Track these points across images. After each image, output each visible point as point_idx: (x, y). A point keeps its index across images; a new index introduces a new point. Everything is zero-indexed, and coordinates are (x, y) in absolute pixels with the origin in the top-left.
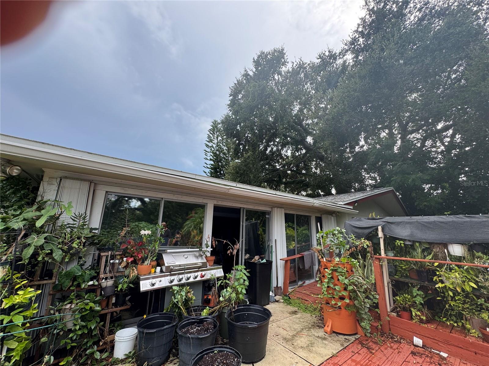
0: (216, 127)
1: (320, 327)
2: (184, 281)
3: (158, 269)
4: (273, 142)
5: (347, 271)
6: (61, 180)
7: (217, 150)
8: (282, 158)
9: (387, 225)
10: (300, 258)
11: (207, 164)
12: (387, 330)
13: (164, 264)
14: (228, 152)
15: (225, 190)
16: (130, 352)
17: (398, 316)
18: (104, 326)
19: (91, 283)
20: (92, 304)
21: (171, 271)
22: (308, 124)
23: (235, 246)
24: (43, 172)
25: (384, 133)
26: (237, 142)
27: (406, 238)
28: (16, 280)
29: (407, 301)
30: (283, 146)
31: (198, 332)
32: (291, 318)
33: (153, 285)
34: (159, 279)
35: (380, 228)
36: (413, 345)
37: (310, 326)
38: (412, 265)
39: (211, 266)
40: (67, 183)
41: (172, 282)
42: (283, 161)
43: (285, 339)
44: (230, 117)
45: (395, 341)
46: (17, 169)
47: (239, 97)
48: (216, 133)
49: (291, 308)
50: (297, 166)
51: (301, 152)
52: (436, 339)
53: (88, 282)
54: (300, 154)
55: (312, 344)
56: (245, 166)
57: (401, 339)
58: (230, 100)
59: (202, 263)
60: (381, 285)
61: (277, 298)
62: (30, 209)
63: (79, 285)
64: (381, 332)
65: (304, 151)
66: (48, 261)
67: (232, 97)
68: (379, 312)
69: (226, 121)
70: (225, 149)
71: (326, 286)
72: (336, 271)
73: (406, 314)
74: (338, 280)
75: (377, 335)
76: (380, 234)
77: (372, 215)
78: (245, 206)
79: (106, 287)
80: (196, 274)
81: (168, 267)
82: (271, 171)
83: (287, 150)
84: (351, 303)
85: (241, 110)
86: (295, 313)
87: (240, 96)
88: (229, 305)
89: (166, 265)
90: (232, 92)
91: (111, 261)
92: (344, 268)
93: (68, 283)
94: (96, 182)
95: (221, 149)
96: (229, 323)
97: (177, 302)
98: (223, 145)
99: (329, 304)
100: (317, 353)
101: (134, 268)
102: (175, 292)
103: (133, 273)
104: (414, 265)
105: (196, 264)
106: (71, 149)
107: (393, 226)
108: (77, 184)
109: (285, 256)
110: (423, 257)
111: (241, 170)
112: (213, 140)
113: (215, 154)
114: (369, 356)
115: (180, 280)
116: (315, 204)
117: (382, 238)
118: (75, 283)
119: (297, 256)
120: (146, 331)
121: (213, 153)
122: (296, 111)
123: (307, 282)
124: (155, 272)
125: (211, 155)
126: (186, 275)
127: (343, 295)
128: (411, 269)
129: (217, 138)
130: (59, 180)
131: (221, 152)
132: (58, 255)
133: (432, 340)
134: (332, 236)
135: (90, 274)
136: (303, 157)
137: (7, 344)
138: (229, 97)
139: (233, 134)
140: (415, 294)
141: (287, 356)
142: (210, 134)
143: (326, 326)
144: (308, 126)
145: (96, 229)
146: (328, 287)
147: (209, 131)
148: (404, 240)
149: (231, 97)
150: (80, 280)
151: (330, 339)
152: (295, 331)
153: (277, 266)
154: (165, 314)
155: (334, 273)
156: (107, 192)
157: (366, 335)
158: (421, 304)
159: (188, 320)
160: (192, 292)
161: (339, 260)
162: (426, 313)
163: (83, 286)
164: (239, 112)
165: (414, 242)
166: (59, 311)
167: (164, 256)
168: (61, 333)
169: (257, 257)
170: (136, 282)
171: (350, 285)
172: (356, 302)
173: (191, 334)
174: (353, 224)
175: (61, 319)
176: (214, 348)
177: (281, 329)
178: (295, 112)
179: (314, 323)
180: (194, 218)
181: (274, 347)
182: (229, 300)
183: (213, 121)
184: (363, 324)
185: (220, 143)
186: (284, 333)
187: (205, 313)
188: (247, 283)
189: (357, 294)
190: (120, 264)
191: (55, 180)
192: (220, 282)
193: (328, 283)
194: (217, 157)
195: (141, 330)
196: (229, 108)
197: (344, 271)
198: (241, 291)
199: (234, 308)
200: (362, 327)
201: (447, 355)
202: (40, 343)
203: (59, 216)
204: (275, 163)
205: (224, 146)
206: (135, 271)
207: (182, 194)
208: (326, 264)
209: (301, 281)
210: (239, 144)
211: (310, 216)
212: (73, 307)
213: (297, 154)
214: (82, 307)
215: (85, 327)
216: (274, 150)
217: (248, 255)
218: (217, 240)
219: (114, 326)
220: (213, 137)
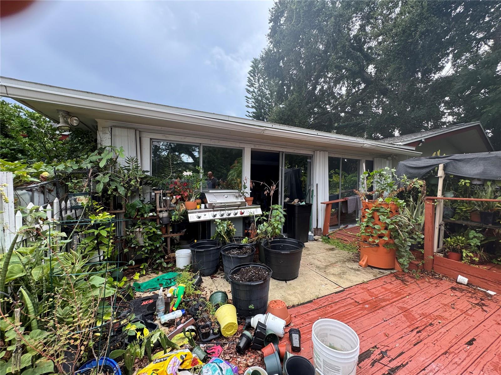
0: (257, 67)
1: (355, 261)
2: (225, 216)
3: (203, 206)
4: (324, 78)
5: (390, 211)
6: (111, 129)
7: (259, 96)
8: (334, 97)
9: (453, 162)
10: (343, 202)
11: (249, 113)
12: (429, 268)
13: (207, 202)
14: (271, 96)
15: (260, 131)
16: (188, 265)
17: (446, 256)
18: (166, 245)
19: (151, 214)
20: (154, 230)
21: (214, 207)
22: (370, 48)
23: (272, 187)
24: (96, 122)
25: (486, 46)
26: (281, 82)
27: (474, 177)
28: (96, 206)
29: (459, 242)
30: (337, 82)
31: (238, 254)
32: (327, 253)
33: (199, 217)
34: (204, 213)
35: (441, 167)
36: (456, 282)
37: (345, 260)
38: (475, 207)
39: (250, 205)
40: (117, 131)
41: (215, 216)
42: (336, 101)
43: (318, 267)
44: (271, 51)
45: (436, 278)
46: (75, 120)
47: (282, 22)
48: (258, 75)
49: (329, 246)
50: (353, 106)
51: (358, 88)
52: (486, 278)
53: (149, 213)
54: (357, 89)
55: (344, 273)
56: (290, 110)
57: (443, 276)
58: (270, 28)
59: (241, 202)
60: (431, 226)
61: (316, 237)
62: (93, 154)
63: (142, 215)
64: (422, 270)
65: (363, 86)
66: (115, 195)
67: (272, 22)
68: (423, 252)
69: (267, 58)
70: (267, 93)
71: (365, 225)
72: (377, 211)
73: (455, 255)
74: (379, 220)
75: (417, 272)
76: (441, 173)
77: (436, 154)
78: (284, 150)
79: (163, 218)
80: (236, 211)
81: (211, 204)
82: (320, 115)
83: (341, 87)
84: (391, 242)
85: (284, 39)
86: (332, 249)
87: (282, 20)
88: (266, 237)
89: (209, 202)
90: (272, 16)
91: (164, 198)
92: (388, 208)
93: (134, 213)
94: (140, 130)
95: (263, 93)
96: (265, 249)
97: (220, 231)
98: (265, 88)
99: (366, 241)
100: (347, 280)
101: (182, 204)
102: (218, 223)
103: (183, 208)
104: (479, 206)
105: (235, 202)
106: (111, 96)
107: (460, 164)
108: (124, 132)
109: (327, 200)
110: (493, 197)
111: (284, 116)
112: (254, 84)
113: (257, 101)
114: (401, 286)
115: (222, 215)
116: (365, 145)
117: (441, 177)
118: (139, 213)
119: (340, 200)
120: (196, 250)
121: (254, 99)
122: (356, 31)
123: (350, 226)
124: (200, 208)
125: (253, 102)
126: (227, 212)
127: (382, 234)
128: (473, 211)
129: (259, 81)
130: (110, 129)
131: (264, 97)
132: (122, 191)
133: (480, 279)
134: (379, 177)
135: (149, 207)
136: (361, 93)
137: (102, 249)
138: (269, 23)
139: (275, 73)
140: (471, 236)
141: (317, 279)
142: (250, 77)
143: (362, 260)
144: (371, 51)
145: (147, 172)
146: (367, 226)
147: (249, 73)
148: (471, 179)
149: (271, 24)
150: (142, 211)
151: (364, 271)
152: (329, 262)
153: (317, 209)
154: (211, 240)
155: (375, 213)
156: (151, 139)
157: (403, 271)
158: (478, 246)
159: (230, 246)
160: (234, 226)
161: (382, 200)
162: (480, 255)
163: (146, 216)
164: (282, 42)
165: (485, 181)
166: (132, 232)
167: (206, 195)
168: (137, 247)
169: (296, 201)
170: (185, 214)
171: (392, 224)
172: (396, 241)
173: (231, 254)
174: (408, 165)
175: (135, 238)
176: (250, 264)
177: (316, 260)
178: (353, 33)
179: (350, 258)
180: (237, 167)
181: (306, 272)
182: (266, 233)
183: (253, 60)
184: (401, 260)
185: (262, 86)
186: (318, 263)
187: (244, 241)
188: (283, 220)
189: (399, 234)
190: (171, 201)
191: (107, 129)
192: (257, 218)
193: (367, 222)
194: (259, 104)
195: (193, 249)
196: (269, 39)
197: (386, 211)
198: (277, 226)
199: (271, 239)
200: (400, 264)
201: (495, 293)
202: (125, 253)
203: (116, 160)
204: (326, 105)
205: (267, 89)
206: (184, 206)
207: (219, 139)
208: (367, 204)
209: (344, 225)
210: (283, 85)
211: (359, 160)
212: (141, 230)
213: (354, 91)
214: (148, 230)
215: (152, 245)
216: (325, 88)
217: (287, 199)
218: (254, 182)
219: (174, 247)
220: (253, 80)
